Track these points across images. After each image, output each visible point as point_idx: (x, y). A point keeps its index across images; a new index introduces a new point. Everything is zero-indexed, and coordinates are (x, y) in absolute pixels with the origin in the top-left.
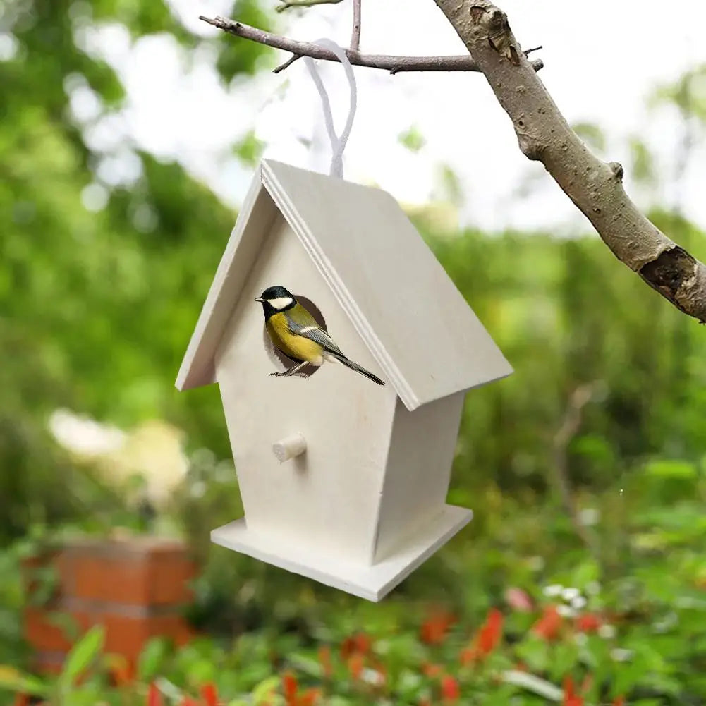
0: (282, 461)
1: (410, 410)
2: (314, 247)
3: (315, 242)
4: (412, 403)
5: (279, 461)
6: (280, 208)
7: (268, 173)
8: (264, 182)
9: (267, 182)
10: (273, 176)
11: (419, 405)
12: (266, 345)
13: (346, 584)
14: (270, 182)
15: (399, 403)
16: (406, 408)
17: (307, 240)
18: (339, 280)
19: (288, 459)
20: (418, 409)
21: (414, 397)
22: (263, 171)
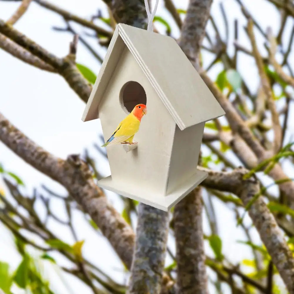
0: (127, 152)
1: (182, 130)
2: (140, 60)
3: (141, 58)
4: (182, 127)
5: (126, 152)
6: (126, 44)
7: (121, 29)
8: (119, 33)
9: (121, 33)
10: (123, 30)
11: (185, 128)
12: (120, 102)
13: (154, 204)
14: (122, 33)
15: (177, 127)
16: (180, 129)
17: (138, 58)
18: (151, 74)
19: (129, 151)
20: (185, 129)
21: (183, 124)
22: (119, 28)
